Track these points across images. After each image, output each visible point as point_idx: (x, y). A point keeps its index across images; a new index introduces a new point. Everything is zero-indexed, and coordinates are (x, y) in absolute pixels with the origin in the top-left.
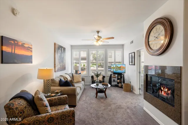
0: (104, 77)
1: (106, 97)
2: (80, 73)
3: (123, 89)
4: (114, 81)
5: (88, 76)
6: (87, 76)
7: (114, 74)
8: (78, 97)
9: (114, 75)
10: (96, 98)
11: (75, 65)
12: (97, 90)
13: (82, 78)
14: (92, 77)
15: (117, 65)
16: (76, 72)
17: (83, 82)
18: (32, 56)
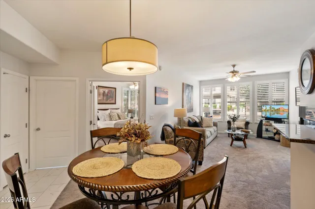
0: (247, 124)
1: (246, 147)
2: (212, 116)
3: (281, 143)
4: (267, 130)
5: (222, 120)
6: (222, 122)
7: (266, 119)
8: (208, 141)
9: (267, 122)
10: (231, 145)
11: (205, 106)
12: (232, 138)
13: (214, 122)
14: (229, 122)
15: (273, 106)
16: (207, 114)
17: (215, 128)
18: (167, 99)
